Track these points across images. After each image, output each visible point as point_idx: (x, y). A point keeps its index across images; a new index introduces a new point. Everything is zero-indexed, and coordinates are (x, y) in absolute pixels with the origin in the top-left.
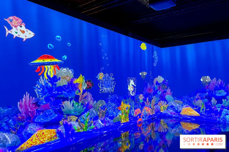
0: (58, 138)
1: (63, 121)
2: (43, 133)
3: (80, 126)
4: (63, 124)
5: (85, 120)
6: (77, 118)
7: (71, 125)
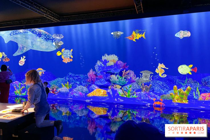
0: (107, 96)
1: (111, 86)
2: (99, 91)
3: (124, 93)
4: (111, 88)
5: (127, 89)
6: (121, 87)
7: (116, 91)
